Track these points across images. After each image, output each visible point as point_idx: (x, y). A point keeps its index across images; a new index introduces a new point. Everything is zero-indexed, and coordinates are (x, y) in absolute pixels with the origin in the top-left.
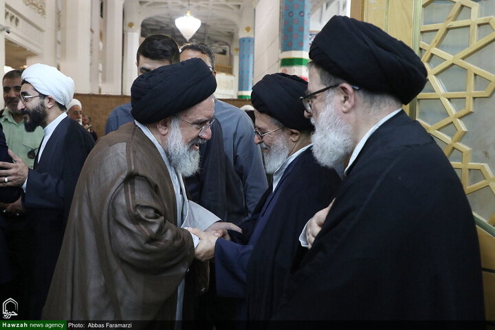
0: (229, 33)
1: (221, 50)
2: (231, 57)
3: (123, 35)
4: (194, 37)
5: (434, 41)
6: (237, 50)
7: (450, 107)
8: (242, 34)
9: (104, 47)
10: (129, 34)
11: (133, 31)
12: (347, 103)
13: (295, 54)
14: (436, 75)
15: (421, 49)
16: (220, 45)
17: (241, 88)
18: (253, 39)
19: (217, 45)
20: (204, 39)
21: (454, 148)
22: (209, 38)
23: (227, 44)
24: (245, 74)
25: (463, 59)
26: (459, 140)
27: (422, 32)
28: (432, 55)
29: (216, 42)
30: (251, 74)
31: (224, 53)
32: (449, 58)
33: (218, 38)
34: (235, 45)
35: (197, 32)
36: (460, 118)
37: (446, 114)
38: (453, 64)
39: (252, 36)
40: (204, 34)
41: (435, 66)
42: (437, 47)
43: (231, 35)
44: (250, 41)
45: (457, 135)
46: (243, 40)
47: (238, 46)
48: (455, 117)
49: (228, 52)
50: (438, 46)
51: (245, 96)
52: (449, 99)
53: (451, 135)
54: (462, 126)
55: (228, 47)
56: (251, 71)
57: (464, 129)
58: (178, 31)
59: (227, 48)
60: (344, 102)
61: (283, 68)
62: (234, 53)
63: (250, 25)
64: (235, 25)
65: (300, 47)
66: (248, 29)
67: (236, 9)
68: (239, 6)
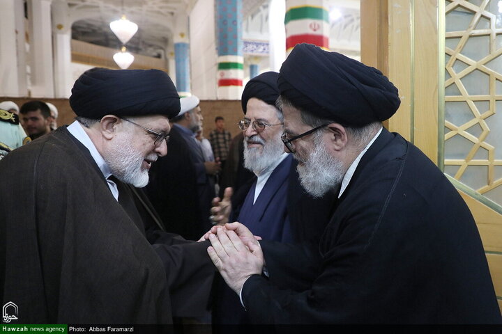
0: (164, 38)
1: (155, 54)
2: (167, 60)
3: (53, 37)
5: (458, 47)
6: (172, 54)
7: (475, 109)
8: (177, 39)
9: (32, 48)
10: (59, 36)
11: (63, 33)
12: (339, 141)
13: (230, 59)
14: (461, 79)
15: (446, 54)
16: (155, 49)
18: (189, 45)
19: (151, 49)
20: (138, 44)
21: (481, 147)
22: (143, 42)
23: (161, 48)
26: (484, 140)
28: (457, 60)
29: (151, 46)
30: (188, 77)
31: (159, 56)
32: (473, 64)
33: (151, 42)
34: (170, 49)
36: (484, 119)
38: (477, 69)
39: (187, 42)
40: (140, 39)
42: (460, 53)
43: (165, 41)
44: (186, 46)
45: (483, 135)
46: (177, 46)
47: (173, 51)
48: (481, 118)
49: (163, 57)
56: (187, 73)
57: (489, 129)
58: (113, 34)
59: (162, 52)
60: (335, 140)
61: (220, 71)
62: (169, 56)
63: (184, 31)
64: (168, 30)
65: (235, 52)
66: (182, 35)
67: (170, 16)
68: (173, 13)
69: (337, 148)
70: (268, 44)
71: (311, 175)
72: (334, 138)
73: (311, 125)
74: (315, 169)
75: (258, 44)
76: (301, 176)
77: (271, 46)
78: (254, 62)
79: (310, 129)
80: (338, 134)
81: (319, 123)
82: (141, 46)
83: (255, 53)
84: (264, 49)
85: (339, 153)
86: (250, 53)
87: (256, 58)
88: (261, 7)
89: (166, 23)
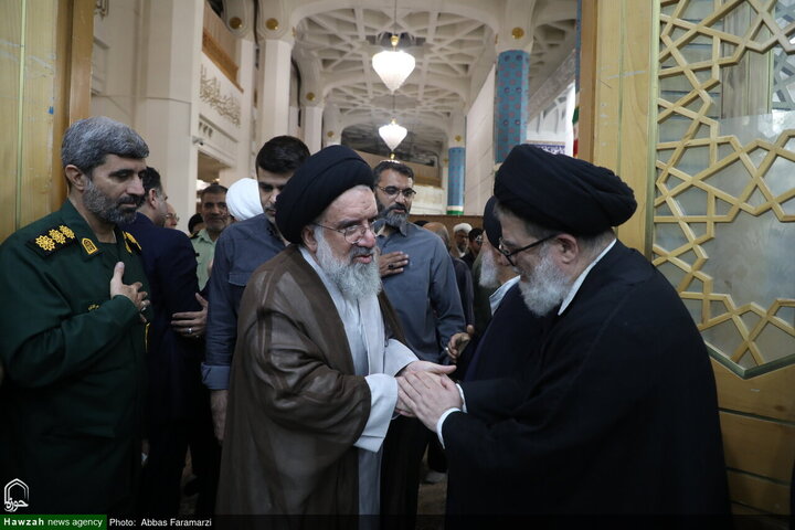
0: (437, 142)
1: (428, 161)
2: (440, 168)
4: (399, 146)
5: (671, 160)
6: (446, 160)
7: (689, 232)
8: (452, 144)
11: (333, 141)
12: (569, 252)
14: (674, 197)
15: (657, 168)
16: (427, 155)
17: (450, 202)
18: (464, 150)
19: (423, 155)
20: (409, 149)
21: (694, 277)
22: (415, 148)
23: (436, 155)
24: (455, 187)
25: (703, 180)
26: (700, 269)
27: (658, 150)
28: (670, 175)
29: (423, 152)
30: (461, 188)
31: (432, 164)
32: (688, 178)
33: (425, 148)
34: (445, 155)
35: (403, 142)
36: (700, 244)
37: (684, 240)
38: (692, 186)
39: (463, 147)
40: (411, 143)
41: (672, 187)
42: (674, 166)
43: (440, 145)
44: (462, 151)
45: (697, 263)
46: (453, 150)
47: (447, 157)
48: (695, 243)
49: (436, 164)
50: (676, 165)
51: (457, 212)
52: (688, 224)
53: (691, 263)
54: (703, 254)
55: (436, 158)
56: (462, 183)
57: (705, 256)
58: (382, 140)
60: (565, 252)
62: (442, 163)
63: (461, 134)
64: (444, 134)
66: (458, 139)
67: (445, 117)
68: (448, 114)
69: (566, 260)
70: (563, 147)
71: (535, 291)
72: (562, 249)
73: (536, 237)
74: (540, 284)
75: (550, 147)
76: (523, 293)
77: (567, 149)
79: (535, 241)
80: (567, 245)
81: (546, 233)
82: (412, 153)
85: (568, 266)
88: (556, 101)
89: (440, 125)
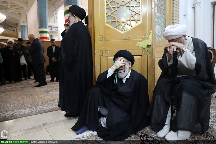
1: (12, 30)
8: (22, 24)
13: (44, 30)
16: (12, 28)
19: (10, 28)
21: (114, 17)
22: (7, 25)
23: (15, 28)
31: (14, 31)
33: (11, 25)
34: (19, 28)
39: (26, 25)
40: (5, 23)
43: (17, 24)
46: (22, 26)
61: (40, 34)
62: (18, 31)
64: (18, 21)
65: (46, 27)
66: (24, 22)
67: (18, 15)
68: (20, 14)
70: (57, 27)
75: (53, 27)
77: (58, 28)
78: (52, 34)
83: (52, 31)
84: (56, 29)
86: (51, 30)
87: (53, 32)
88: (54, 13)
89: (17, 17)
